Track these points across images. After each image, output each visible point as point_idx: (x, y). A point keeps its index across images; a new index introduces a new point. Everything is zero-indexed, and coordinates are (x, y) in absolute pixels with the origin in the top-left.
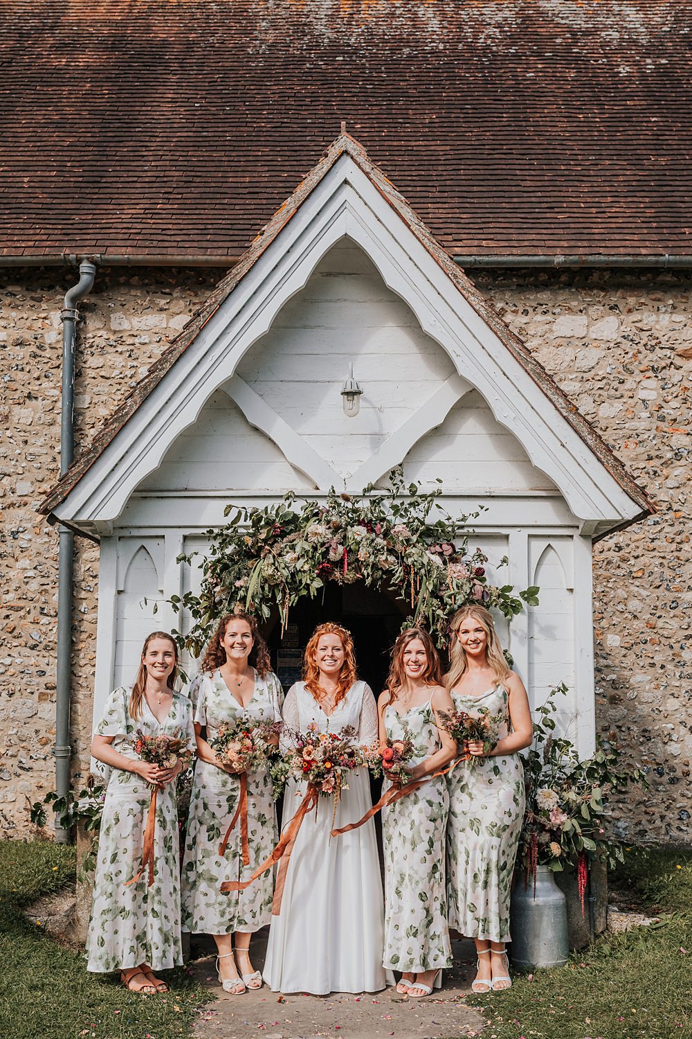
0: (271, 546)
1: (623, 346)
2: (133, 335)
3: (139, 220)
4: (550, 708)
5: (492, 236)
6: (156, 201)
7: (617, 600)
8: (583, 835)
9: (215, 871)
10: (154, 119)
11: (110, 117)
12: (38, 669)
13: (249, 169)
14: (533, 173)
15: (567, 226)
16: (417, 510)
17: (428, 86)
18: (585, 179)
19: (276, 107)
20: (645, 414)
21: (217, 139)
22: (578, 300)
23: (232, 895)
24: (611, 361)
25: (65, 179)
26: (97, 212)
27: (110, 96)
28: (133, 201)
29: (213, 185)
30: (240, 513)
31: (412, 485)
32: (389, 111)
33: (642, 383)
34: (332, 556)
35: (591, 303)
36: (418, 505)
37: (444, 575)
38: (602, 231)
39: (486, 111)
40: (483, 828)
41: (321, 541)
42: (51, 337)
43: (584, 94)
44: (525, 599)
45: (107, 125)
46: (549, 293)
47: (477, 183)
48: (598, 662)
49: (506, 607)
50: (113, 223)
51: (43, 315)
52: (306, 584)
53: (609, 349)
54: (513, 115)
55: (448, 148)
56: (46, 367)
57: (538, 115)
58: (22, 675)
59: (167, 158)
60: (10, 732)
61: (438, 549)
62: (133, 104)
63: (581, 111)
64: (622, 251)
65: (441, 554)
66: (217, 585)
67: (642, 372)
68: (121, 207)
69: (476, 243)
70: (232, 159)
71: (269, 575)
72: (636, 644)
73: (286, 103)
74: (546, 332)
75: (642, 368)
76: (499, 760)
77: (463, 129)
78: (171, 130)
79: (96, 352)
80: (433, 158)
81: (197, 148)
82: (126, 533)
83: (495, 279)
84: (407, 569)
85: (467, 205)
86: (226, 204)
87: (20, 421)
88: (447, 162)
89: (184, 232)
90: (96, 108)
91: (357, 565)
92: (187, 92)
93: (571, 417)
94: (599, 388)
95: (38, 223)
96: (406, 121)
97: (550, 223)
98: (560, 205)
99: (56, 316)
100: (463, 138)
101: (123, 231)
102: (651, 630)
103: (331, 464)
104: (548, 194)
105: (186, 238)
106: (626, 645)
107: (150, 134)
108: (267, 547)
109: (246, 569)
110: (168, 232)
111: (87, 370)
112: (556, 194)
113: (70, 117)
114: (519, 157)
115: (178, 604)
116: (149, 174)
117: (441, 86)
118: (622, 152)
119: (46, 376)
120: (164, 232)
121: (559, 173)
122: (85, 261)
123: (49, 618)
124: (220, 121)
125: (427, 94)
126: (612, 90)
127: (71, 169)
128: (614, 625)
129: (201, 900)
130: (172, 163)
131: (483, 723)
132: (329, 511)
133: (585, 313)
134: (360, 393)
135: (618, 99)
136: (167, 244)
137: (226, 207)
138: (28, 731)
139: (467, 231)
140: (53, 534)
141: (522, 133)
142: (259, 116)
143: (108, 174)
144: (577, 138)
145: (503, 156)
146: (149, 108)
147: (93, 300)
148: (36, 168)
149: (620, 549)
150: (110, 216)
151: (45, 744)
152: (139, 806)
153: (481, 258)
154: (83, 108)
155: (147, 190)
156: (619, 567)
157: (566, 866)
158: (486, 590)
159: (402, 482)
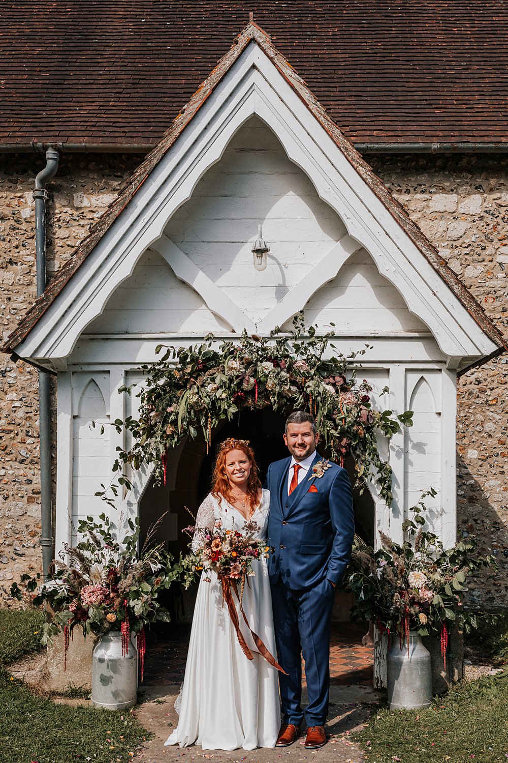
0: (196, 378)
1: (485, 219)
2: (92, 211)
3: (95, 115)
4: (421, 508)
5: (381, 128)
6: (109, 99)
7: (476, 423)
8: (445, 607)
10: (108, 32)
11: (72, 31)
12: (26, 478)
13: (185, 73)
14: (416, 76)
15: (442, 119)
16: (315, 349)
17: (331, 5)
18: (457, 81)
19: (207, 22)
20: (501, 275)
21: (159, 48)
22: (450, 181)
24: (475, 231)
25: (35, 82)
26: (61, 108)
27: (73, 13)
28: (90, 100)
29: (156, 86)
30: (169, 351)
31: (311, 328)
32: (300, 26)
33: (500, 250)
34: (245, 386)
35: (461, 183)
36: (316, 344)
37: (336, 401)
38: (471, 123)
39: (379, 25)
41: (236, 374)
42: (26, 213)
43: (458, 11)
44: (402, 421)
45: (70, 37)
46: (426, 175)
47: (370, 84)
48: (460, 471)
49: (387, 428)
50: (73, 117)
51: (19, 195)
52: (224, 409)
53: (474, 222)
54: (400, 29)
55: (347, 56)
56: (23, 239)
57: (421, 29)
58: (14, 483)
59: (118, 64)
60: (7, 527)
61: (331, 380)
62: (91, 20)
63: (455, 25)
64: (486, 139)
65: (334, 385)
66: (152, 410)
67: (500, 240)
68: (80, 104)
69: (368, 133)
70: (171, 64)
71: (194, 402)
72: (491, 456)
73: (216, 19)
74: (424, 208)
75: (500, 237)
77: (360, 40)
78: (122, 41)
79: (63, 225)
80: (335, 64)
81: (142, 56)
82: (78, 369)
83: (384, 164)
84: (307, 397)
85: (362, 102)
86: (166, 102)
87: (4, 282)
88: (346, 67)
89: (131, 124)
90: (61, 23)
91: (266, 394)
92: (136, 10)
93: (442, 270)
94: (466, 254)
95: (12, 118)
96: (313, 33)
97: (429, 117)
98: (437, 102)
99: (29, 196)
100: (360, 48)
101: (81, 124)
102: (502, 446)
103: (245, 311)
104: (427, 93)
105: (132, 129)
106: (482, 458)
107: (104, 44)
108: (192, 379)
109: (175, 397)
110: (118, 125)
111: (56, 240)
112: (434, 93)
113: (39, 30)
114: (405, 63)
115: (120, 427)
116: (103, 77)
117: (342, 5)
118: (488, 59)
119: (23, 245)
120: (114, 125)
121: (437, 76)
122: (50, 148)
123: (33, 439)
124: (162, 33)
125: (331, 12)
126: (481, 8)
127: (39, 73)
128: (473, 442)
130: (122, 68)
132: (243, 349)
133: (456, 193)
134: (267, 251)
135: (486, 15)
136: (117, 134)
137: (166, 104)
138: (20, 526)
139: (361, 123)
140: (34, 373)
141: (407, 43)
142: (194, 30)
143: (70, 78)
144: (452, 47)
145: (392, 62)
146: (104, 23)
147: (59, 182)
148: (11, 73)
149: (479, 382)
150: (71, 112)
151: (34, 536)
153: (372, 145)
154: (49, 23)
155: (101, 91)
156: (478, 397)
157: (431, 631)
158: (371, 413)
159: (302, 325)
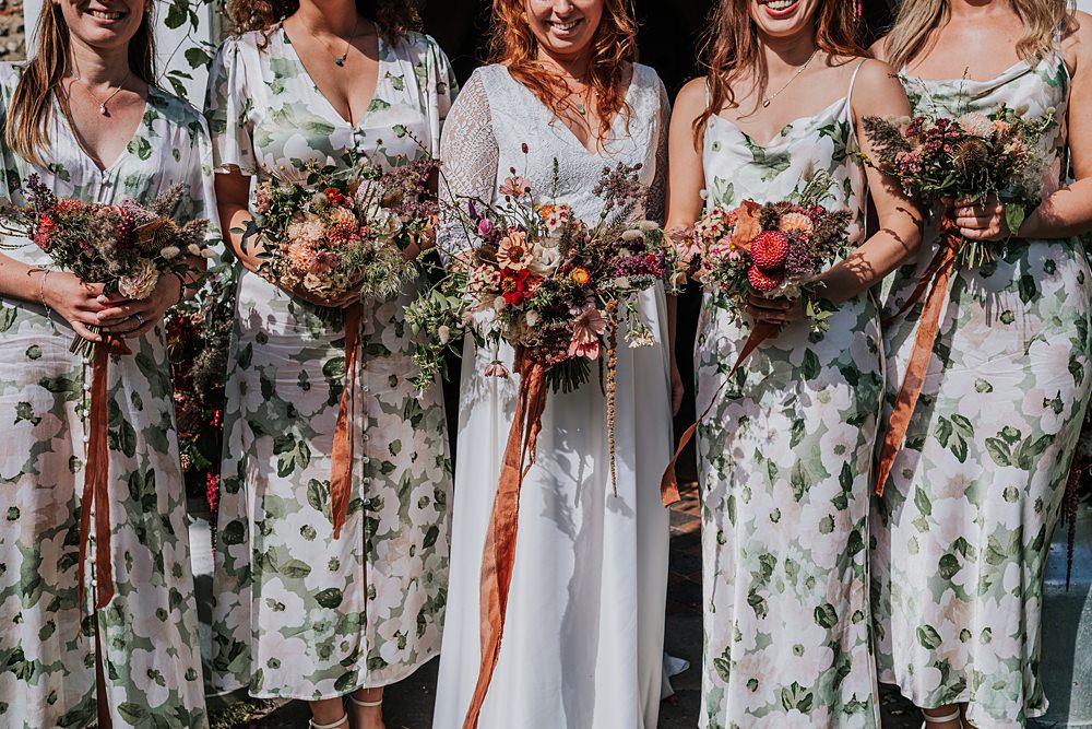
9: (299, 550)
23: (349, 603)
40: (978, 442)
76: (1037, 254)
129: (266, 619)
131: (1008, 149)
152: (48, 396)
